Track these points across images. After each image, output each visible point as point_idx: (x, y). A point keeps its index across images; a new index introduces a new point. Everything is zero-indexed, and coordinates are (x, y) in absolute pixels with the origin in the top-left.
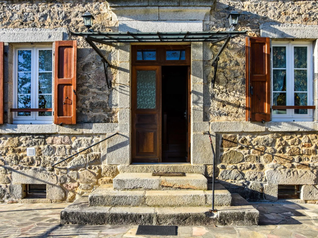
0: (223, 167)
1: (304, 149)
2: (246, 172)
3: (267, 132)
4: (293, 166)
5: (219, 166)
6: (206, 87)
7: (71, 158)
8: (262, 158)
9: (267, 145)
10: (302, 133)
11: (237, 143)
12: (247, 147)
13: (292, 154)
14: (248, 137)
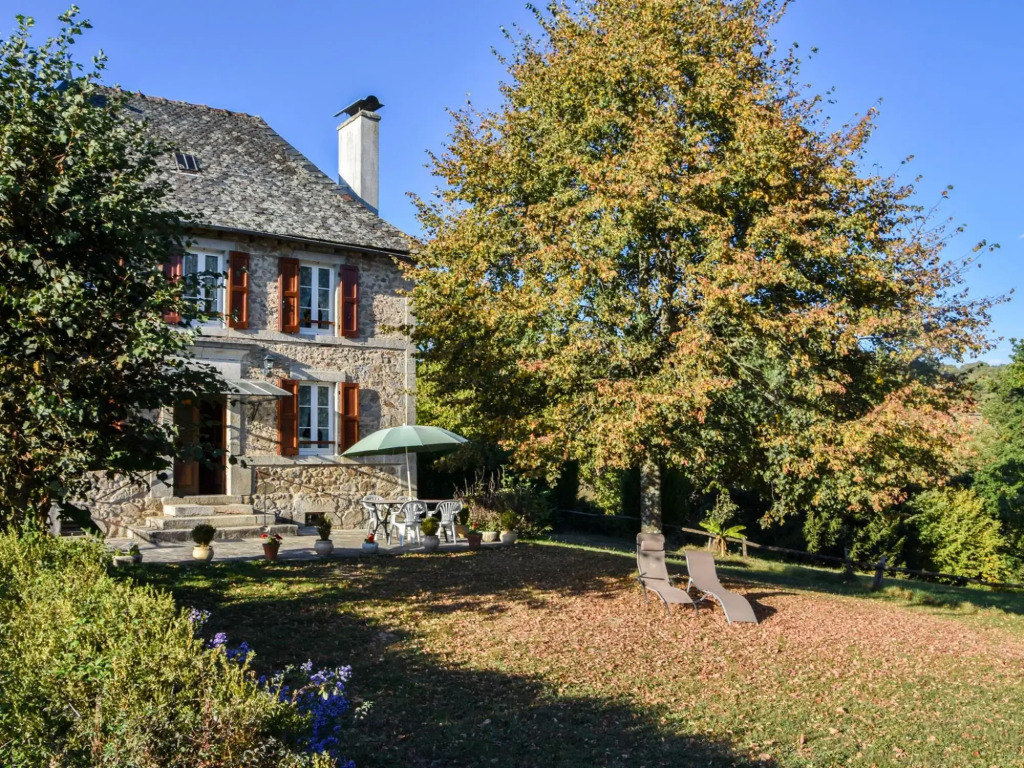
0: (258, 497)
1: (326, 480)
2: (278, 502)
3: (295, 465)
4: (317, 496)
5: (254, 497)
6: (242, 423)
7: (114, 492)
8: (291, 489)
9: (296, 476)
10: (324, 466)
11: (269, 475)
12: (278, 479)
13: (317, 485)
14: (279, 470)
